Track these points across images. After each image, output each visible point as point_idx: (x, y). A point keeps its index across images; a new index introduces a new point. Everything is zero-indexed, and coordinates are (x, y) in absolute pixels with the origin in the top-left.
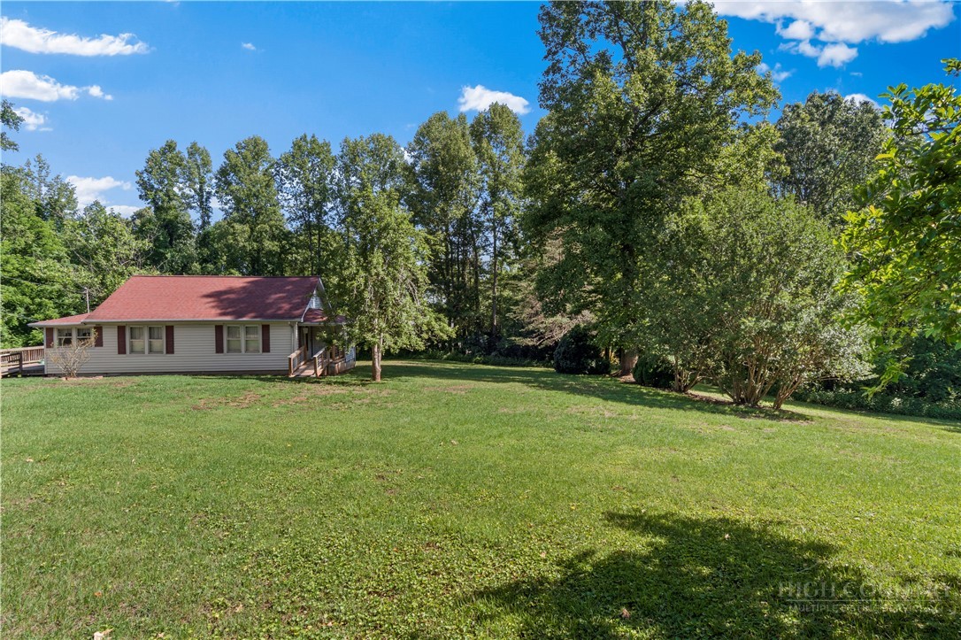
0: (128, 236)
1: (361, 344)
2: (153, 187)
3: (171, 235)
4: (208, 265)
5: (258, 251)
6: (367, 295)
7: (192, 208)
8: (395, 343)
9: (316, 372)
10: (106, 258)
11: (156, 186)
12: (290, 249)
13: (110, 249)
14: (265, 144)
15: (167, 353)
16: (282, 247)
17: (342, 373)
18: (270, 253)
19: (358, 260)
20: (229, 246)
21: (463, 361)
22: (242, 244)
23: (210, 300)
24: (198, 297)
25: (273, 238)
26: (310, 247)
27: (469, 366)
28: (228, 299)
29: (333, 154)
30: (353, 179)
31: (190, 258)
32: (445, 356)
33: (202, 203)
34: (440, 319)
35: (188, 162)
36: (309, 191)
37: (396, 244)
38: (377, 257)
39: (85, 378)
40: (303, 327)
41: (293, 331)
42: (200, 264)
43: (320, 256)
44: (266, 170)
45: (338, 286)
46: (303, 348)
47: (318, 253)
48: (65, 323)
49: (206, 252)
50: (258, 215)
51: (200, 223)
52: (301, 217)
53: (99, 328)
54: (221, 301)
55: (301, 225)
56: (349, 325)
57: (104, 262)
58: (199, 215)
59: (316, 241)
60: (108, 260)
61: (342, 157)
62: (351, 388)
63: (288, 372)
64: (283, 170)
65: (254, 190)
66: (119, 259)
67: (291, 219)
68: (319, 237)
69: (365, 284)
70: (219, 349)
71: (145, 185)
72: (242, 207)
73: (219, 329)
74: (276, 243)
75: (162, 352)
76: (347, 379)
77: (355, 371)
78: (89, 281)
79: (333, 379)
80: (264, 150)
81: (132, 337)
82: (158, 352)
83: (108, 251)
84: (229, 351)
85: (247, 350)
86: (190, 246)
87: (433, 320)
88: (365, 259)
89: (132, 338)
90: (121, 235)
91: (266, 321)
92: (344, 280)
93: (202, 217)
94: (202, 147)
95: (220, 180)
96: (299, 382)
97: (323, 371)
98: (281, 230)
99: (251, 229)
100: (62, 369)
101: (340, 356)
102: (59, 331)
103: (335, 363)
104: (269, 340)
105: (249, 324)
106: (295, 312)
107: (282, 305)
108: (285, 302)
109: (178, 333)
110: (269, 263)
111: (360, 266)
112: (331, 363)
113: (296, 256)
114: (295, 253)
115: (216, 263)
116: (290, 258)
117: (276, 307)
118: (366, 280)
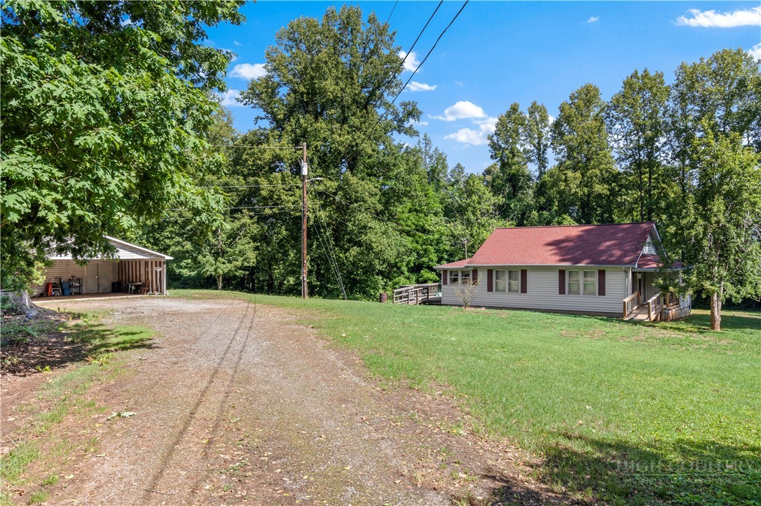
0: (488, 195)
1: (698, 292)
2: (500, 147)
3: (514, 187)
4: (544, 212)
5: (589, 195)
6: (705, 243)
7: (531, 161)
8: (738, 293)
9: (649, 317)
10: (474, 213)
11: (503, 146)
12: (619, 191)
13: (477, 206)
14: (596, 90)
15: (522, 292)
16: (611, 190)
17: (676, 320)
18: (600, 196)
19: (696, 209)
20: (561, 193)
22: (573, 190)
23: (552, 248)
24: (545, 245)
25: (603, 181)
26: (639, 187)
28: (566, 247)
29: (666, 85)
30: (690, 107)
31: (529, 208)
33: (539, 155)
35: (529, 121)
36: (640, 128)
37: (740, 188)
38: (718, 204)
40: (637, 272)
41: (627, 276)
42: (538, 212)
43: (650, 195)
44: (597, 115)
45: (675, 235)
46: (636, 293)
47: (648, 192)
48: (455, 267)
49: (542, 200)
50: (589, 160)
51: (537, 174)
52: (630, 157)
53: (475, 271)
54: (560, 249)
55: (631, 165)
56: (687, 272)
57: (472, 217)
58: (537, 167)
59: (646, 179)
60: (475, 215)
61: (677, 86)
62: (688, 334)
63: (623, 315)
64: (614, 112)
65: (586, 137)
66: (482, 214)
67: (620, 160)
68: (650, 175)
69: (704, 233)
70: (562, 291)
71: (495, 147)
72: (574, 154)
73: (562, 273)
74: (605, 186)
75: (518, 291)
76: (683, 325)
77: (689, 319)
79: (668, 325)
80: (595, 96)
81: (497, 279)
82: (515, 291)
83: (475, 208)
84: (570, 292)
85: (585, 293)
86: (529, 196)
88: (704, 205)
90: (484, 193)
91: (602, 267)
92: (682, 228)
93: (540, 168)
94: (540, 105)
95: (555, 132)
96: (636, 325)
97: (657, 317)
98: (611, 173)
99: (582, 174)
100: (461, 301)
101: (675, 303)
102: (451, 272)
103: (669, 310)
104: (604, 284)
105: (587, 269)
106: (627, 259)
107: (614, 252)
108: (617, 249)
109: (530, 276)
110: (598, 206)
111: (699, 214)
112: (665, 309)
113: (626, 197)
114: (625, 195)
115: (550, 210)
116: (619, 200)
117: (609, 253)
118: (705, 228)
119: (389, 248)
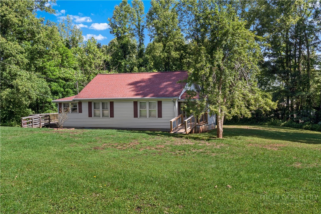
2: (116, 26)
3: (125, 52)
4: (142, 68)
5: (168, 58)
7: (134, 36)
8: (230, 113)
9: (186, 131)
10: (90, 66)
11: (118, 25)
12: (185, 55)
13: (92, 61)
15: (111, 117)
16: (181, 55)
17: (204, 132)
18: (174, 59)
19: (207, 57)
21: (296, 128)
22: (159, 54)
23: (132, 86)
24: (126, 85)
25: (176, 50)
27: (299, 131)
28: (139, 86)
31: (133, 64)
32: (283, 124)
33: (139, 32)
34: (266, 96)
36: (197, 19)
37: (233, 44)
38: (219, 54)
39: (66, 129)
40: (182, 102)
41: (175, 105)
42: (138, 68)
44: (173, 9)
46: (180, 116)
48: (66, 100)
49: (141, 60)
50: (168, 36)
51: (138, 44)
52: (193, 35)
53: (80, 103)
54: (137, 87)
57: (89, 68)
58: (138, 39)
60: (91, 67)
63: (170, 130)
65: (165, 21)
66: (96, 67)
67: (187, 38)
69: (210, 72)
70: (136, 115)
71: (112, 26)
72: (159, 32)
73: (135, 103)
74: (178, 53)
75: (108, 117)
78: (82, 79)
79: (198, 136)
82: (106, 117)
83: (91, 62)
84: (141, 116)
85: (150, 116)
87: (260, 96)
89: (95, 108)
91: (160, 99)
92: (197, 70)
93: (140, 40)
95: (148, 18)
97: (191, 130)
98: (181, 45)
99: (164, 45)
101: (205, 121)
102: (64, 104)
103: (200, 126)
104: (161, 110)
105: (141, 100)
106: (176, 93)
107: (168, 89)
108: (170, 87)
109: (116, 106)
110: (173, 65)
111: (208, 60)
112: (197, 125)
113: (189, 59)
114: (188, 58)
115: (146, 67)
116: (185, 61)
117: (165, 90)
118: (211, 70)
119: (32, 89)
